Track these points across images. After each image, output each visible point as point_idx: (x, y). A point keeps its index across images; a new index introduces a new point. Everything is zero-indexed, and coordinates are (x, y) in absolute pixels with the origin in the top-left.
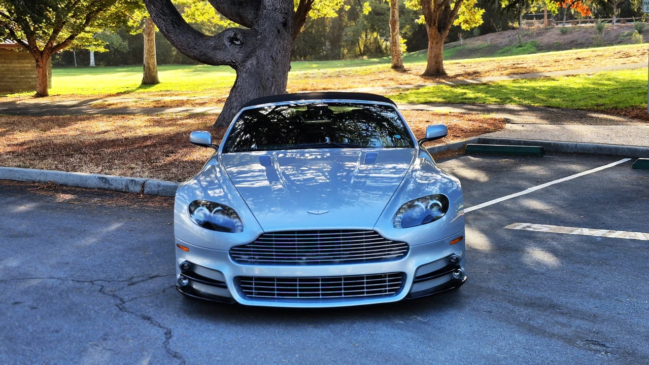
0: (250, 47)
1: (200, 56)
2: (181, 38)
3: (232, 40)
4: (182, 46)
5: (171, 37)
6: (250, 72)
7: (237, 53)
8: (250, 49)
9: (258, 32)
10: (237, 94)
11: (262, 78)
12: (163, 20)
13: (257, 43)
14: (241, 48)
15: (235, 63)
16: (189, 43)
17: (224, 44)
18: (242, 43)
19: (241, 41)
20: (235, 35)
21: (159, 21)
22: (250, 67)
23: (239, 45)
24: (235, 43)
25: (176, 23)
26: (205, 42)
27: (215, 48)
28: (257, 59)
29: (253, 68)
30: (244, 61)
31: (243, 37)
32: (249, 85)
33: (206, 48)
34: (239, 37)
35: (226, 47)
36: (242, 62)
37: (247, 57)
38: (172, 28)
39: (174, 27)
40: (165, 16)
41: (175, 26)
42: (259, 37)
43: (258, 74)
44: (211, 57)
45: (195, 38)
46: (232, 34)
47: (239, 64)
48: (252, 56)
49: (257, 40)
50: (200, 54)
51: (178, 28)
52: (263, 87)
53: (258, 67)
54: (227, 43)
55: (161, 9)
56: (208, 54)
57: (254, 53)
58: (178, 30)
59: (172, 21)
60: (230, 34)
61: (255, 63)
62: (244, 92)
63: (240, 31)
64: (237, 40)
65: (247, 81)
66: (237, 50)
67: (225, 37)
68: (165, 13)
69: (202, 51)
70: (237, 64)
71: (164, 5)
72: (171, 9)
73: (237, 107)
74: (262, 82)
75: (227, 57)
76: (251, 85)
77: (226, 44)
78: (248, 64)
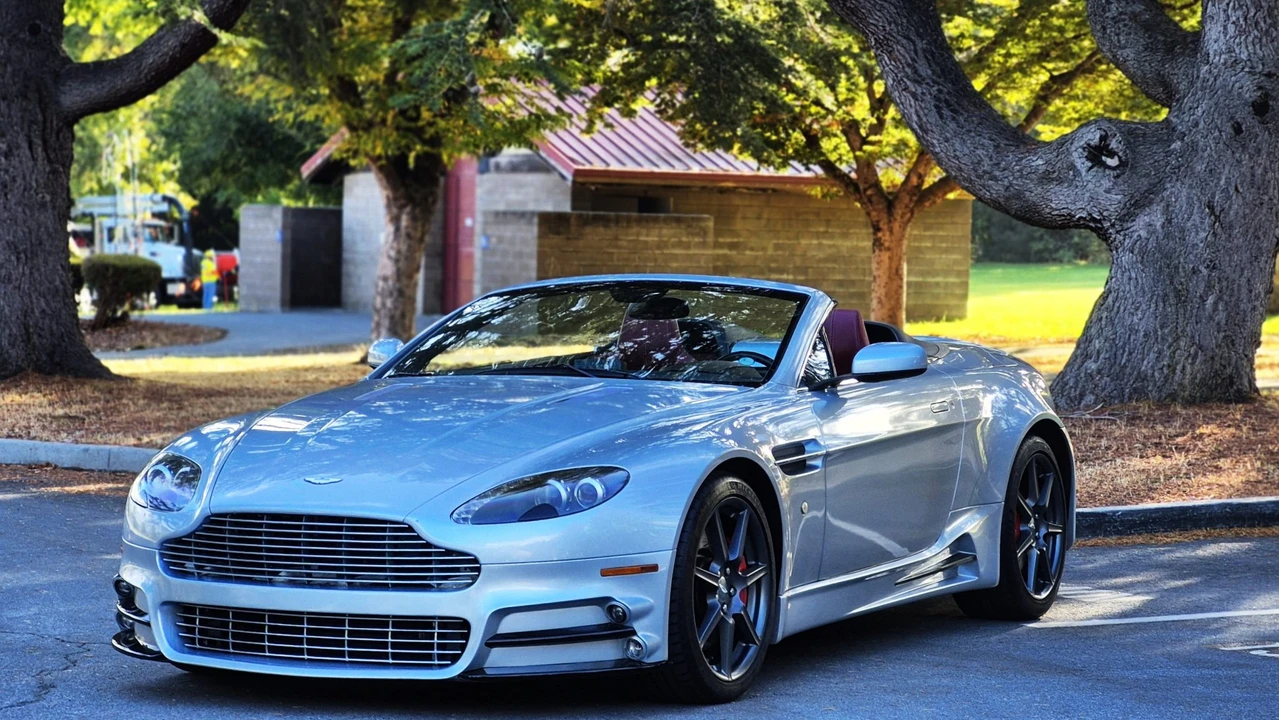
0: (1147, 175)
1: (1007, 199)
2: (957, 146)
3: (1096, 154)
4: (960, 169)
5: (933, 144)
6: (1143, 252)
7: (1108, 191)
8: (1145, 181)
9: (1174, 129)
10: (1104, 315)
11: (1177, 268)
12: (914, 95)
13: (1168, 163)
14: (1118, 176)
15: (1099, 221)
16: (979, 163)
17: (1072, 167)
18: (1122, 164)
19: (1120, 158)
20: (1103, 138)
22: (1143, 233)
23: (1114, 169)
24: (1104, 165)
25: (948, 105)
26: (1020, 159)
27: (1046, 177)
28: (1167, 210)
29: (1154, 237)
30: (1128, 215)
31: (1128, 144)
32: (1136, 287)
33: (1021, 176)
34: (1113, 145)
35: (1077, 173)
36: (1120, 220)
37: (1136, 205)
38: (933, 118)
39: (941, 117)
40: (920, 83)
41: (945, 112)
42: (1176, 145)
43: (1168, 256)
44: (1034, 204)
45: (997, 147)
46: (1094, 137)
47: (1113, 225)
48: (1151, 203)
49: (1168, 154)
51: (954, 119)
52: (1178, 294)
53: (1167, 236)
54: (1082, 164)
55: (909, 65)
56: (1028, 193)
57: (1157, 194)
58: (953, 125)
59: (938, 99)
60: (1090, 136)
61: (1159, 224)
62: (1122, 308)
63: (1119, 129)
64: (1112, 154)
65: (1133, 275)
66: (1107, 184)
67: (1075, 144)
68: (920, 76)
69: (1011, 185)
70: (1107, 224)
71: (920, 52)
72: (937, 64)
73: (1099, 353)
74: (1176, 280)
75: (1079, 205)
76: (1143, 288)
77: (1078, 165)
78: (1139, 226)
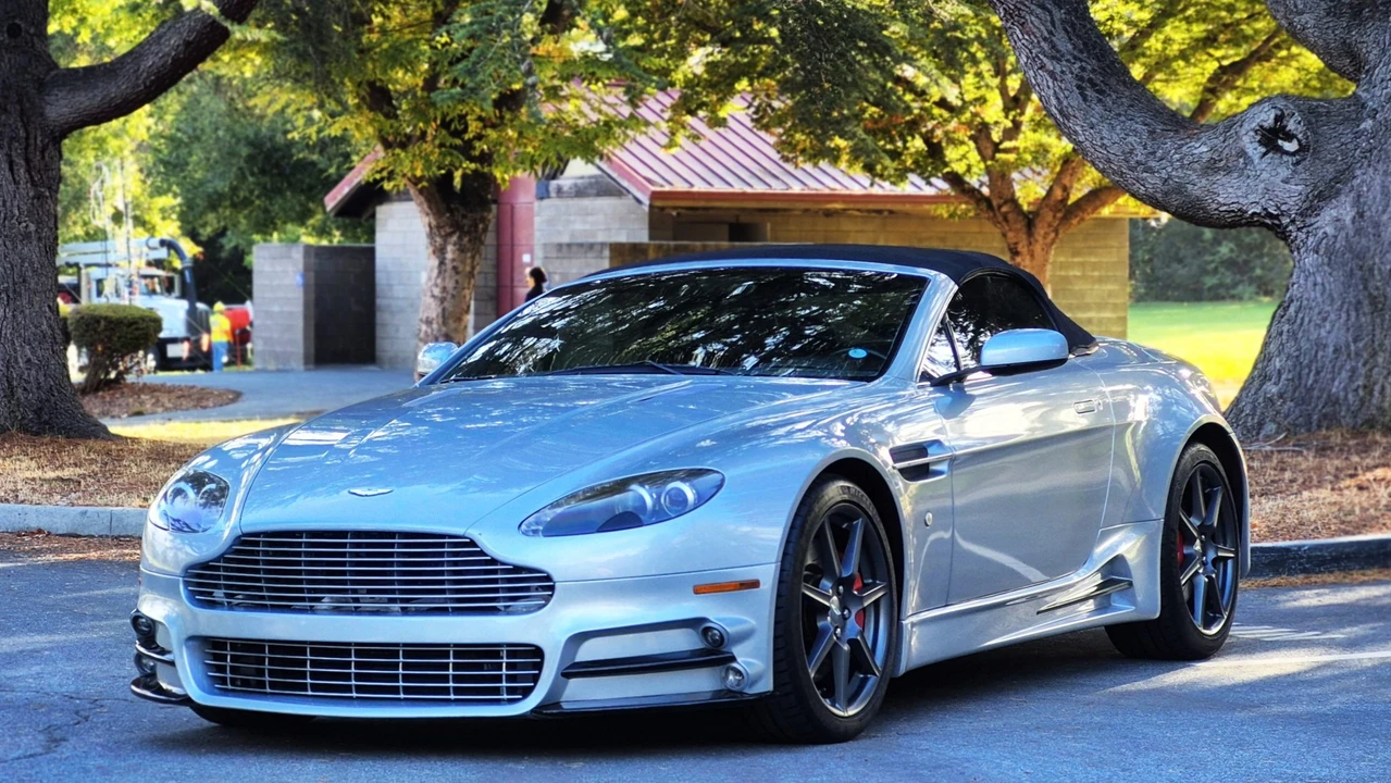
0: (1333, 161)
1: (1166, 194)
2: (1105, 133)
3: (1271, 137)
4: (1109, 161)
5: (1076, 132)
6: (1330, 253)
7: (1286, 181)
8: (1330, 168)
9: (1363, 106)
10: (1286, 328)
11: (1371, 270)
12: (1052, 74)
13: (1357, 146)
14: (1298, 163)
15: (1277, 217)
16: (1131, 152)
17: (1242, 153)
18: (1303, 149)
19: (1299, 141)
20: (1278, 119)
21: (1039, 81)
22: (1330, 230)
23: (1293, 154)
24: (1280, 150)
25: (1093, 85)
26: (1181, 147)
27: (1211, 167)
28: (1357, 201)
29: (1343, 234)
30: (1311, 208)
31: (1309, 125)
32: (1322, 294)
33: (1182, 167)
34: (1291, 126)
35: (1248, 161)
36: (1301, 214)
37: (1320, 197)
38: (1075, 100)
39: (1085, 100)
40: (1059, 60)
41: (1089, 93)
42: (1368, 124)
43: (1360, 256)
44: (1198, 198)
45: (1152, 133)
46: (1267, 117)
47: (1293, 221)
48: (1338, 193)
49: (1358, 135)
50: (1165, 188)
51: (1100, 101)
52: (1373, 300)
53: (1358, 232)
54: (1254, 150)
55: (1045, 39)
56: (1190, 187)
57: (1345, 184)
58: (1099, 108)
59: (1081, 79)
60: (1263, 116)
61: (1348, 219)
62: (1307, 320)
63: (1298, 106)
64: (1289, 137)
65: (1319, 280)
66: (1284, 172)
67: (1246, 126)
68: (1058, 51)
69: (1170, 177)
70: (1286, 221)
71: (1058, 23)
72: (1079, 37)
73: (1280, 373)
74: (1371, 285)
75: (1252, 198)
76: (1331, 295)
77: (1250, 151)
78: (1325, 221)
